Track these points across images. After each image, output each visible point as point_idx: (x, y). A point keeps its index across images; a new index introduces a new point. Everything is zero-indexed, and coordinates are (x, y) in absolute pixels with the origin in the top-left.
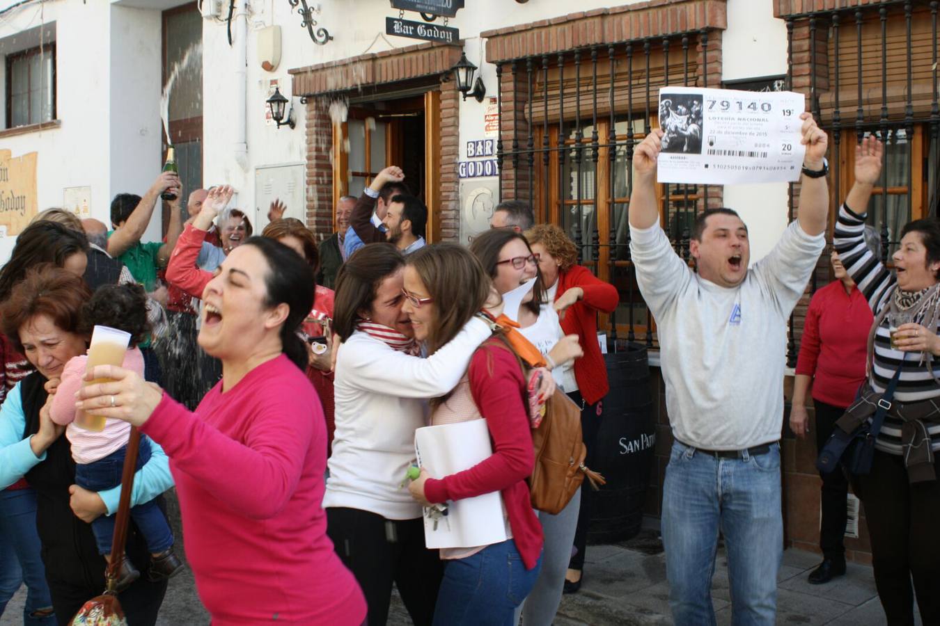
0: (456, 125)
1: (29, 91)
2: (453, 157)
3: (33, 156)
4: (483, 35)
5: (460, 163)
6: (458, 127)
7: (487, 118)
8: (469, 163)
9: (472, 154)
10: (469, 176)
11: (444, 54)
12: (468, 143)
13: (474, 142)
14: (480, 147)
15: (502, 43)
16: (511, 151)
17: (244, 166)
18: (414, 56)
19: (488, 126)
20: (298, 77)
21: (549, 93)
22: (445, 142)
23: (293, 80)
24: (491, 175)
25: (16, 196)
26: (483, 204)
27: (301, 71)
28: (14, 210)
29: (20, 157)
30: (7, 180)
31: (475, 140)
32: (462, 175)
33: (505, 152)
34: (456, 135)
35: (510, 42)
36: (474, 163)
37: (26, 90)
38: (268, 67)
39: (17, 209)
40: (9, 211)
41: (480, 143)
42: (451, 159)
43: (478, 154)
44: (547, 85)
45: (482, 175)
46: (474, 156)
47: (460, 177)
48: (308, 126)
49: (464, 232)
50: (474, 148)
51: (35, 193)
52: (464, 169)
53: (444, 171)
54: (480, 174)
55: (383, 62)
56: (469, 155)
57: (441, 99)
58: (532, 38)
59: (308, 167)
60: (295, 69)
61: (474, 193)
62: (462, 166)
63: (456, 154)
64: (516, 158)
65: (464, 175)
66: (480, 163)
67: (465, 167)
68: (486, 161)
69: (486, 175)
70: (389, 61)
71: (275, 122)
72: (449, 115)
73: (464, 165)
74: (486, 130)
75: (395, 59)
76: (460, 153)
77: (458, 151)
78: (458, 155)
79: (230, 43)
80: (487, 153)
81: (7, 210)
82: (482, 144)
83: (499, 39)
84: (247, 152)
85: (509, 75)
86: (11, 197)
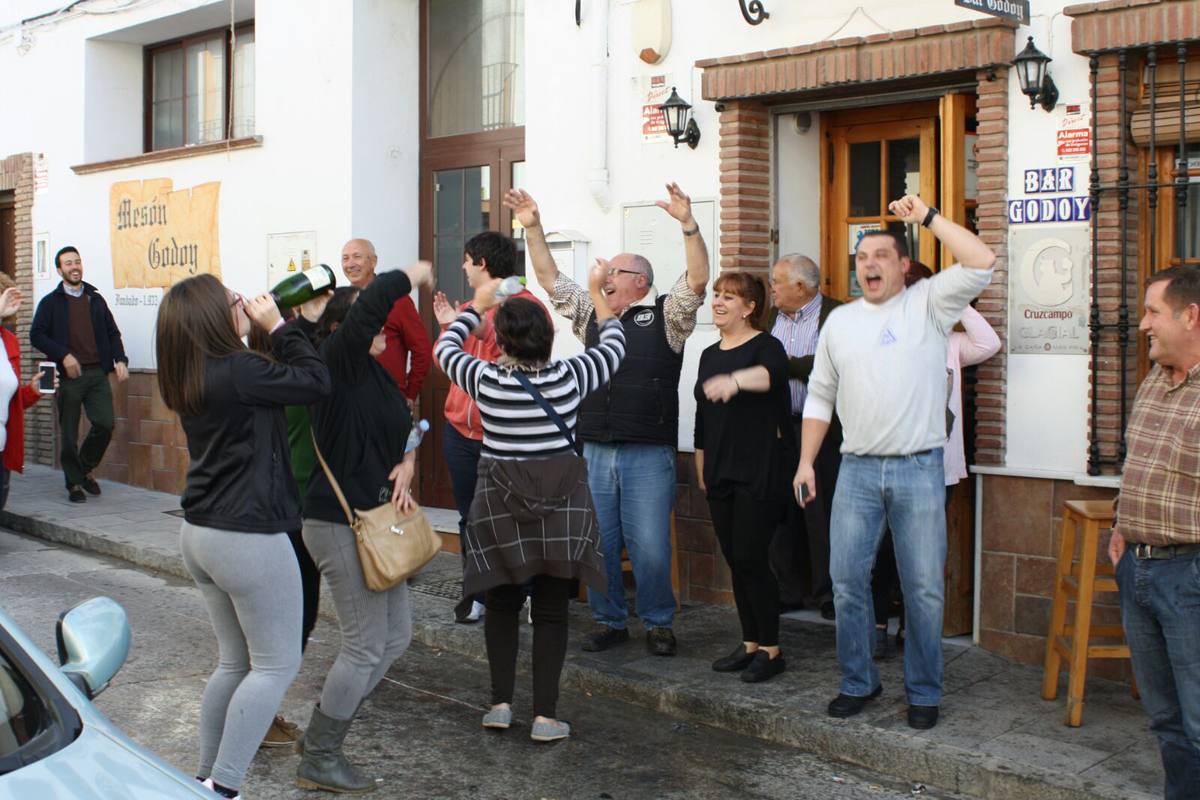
0: (1004, 145)
1: (185, 97)
2: (1001, 192)
3: (213, 189)
4: (1068, 12)
5: (1011, 202)
6: (1007, 147)
7: (1062, 136)
8: (1027, 202)
9: (1035, 188)
10: (1028, 221)
11: (990, 39)
12: (1027, 172)
13: (1037, 171)
14: (1049, 179)
15: (1102, 24)
16: (1114, 185)
17: (603, 203)
18: (935, 41)
19: (1063, 146)
20: (713, 71)
21: (1159, 101)
22: (985, 170)
23: (703, 76)
24: (1070, 219)
25: (180, 246)
26: (1054, 263)
27: (719, 62)
28: (178, 266)
29: (188, 190)
30: (165, 222)
31: (1041, 168)
32: (1014, 219)
33: (1102, 186)
34: (1002, 159)
35: (1116, 23)
36: (1038, 201)
37: (179, 94)
38: (650, 57)
39: (182, 264)
40: (168, 267)
41: (1049, 173)
42: (997, 195)
43: (1045, 188)
44: (1157, 89)
45: (1053, 220)
46: (1038, 191)
47: (1012, 222)
48: (723, 145)
49: (1017, 303)
50: (1038, 180)
51: (215, 241)
52: (1019, 211)
53: (983, 213)
54: (1050, 217)
55: (875, 50)
56: (1028, 190)
57: (978, 105)
58: (1159, 17)
59: (724, 205)
60: (706, 61)
61: (1038, 246)
62: (1016, 207)
63: (1004, 187)
64: (1123, 193)
65: (1019, 219)
66: (1051, 204)
67: (1022, 207)
68: (1060, 200)
69: (1060, 220)
70: (887, 48)
71: (672, 139)
72: (995, 131)
73: (1019, 204)
74: (1060, 153)
75: (898, 47)
76: (1009, 187)
77: (1007, 184)
78: (1007, 190)
79: (578, 24)
80: (1062, 187)
81: (164, 265)
82: (1054, 173)
83: (1094, 18)
84: (608, 183)
85: (1110, 70)
86: (172, 246)
